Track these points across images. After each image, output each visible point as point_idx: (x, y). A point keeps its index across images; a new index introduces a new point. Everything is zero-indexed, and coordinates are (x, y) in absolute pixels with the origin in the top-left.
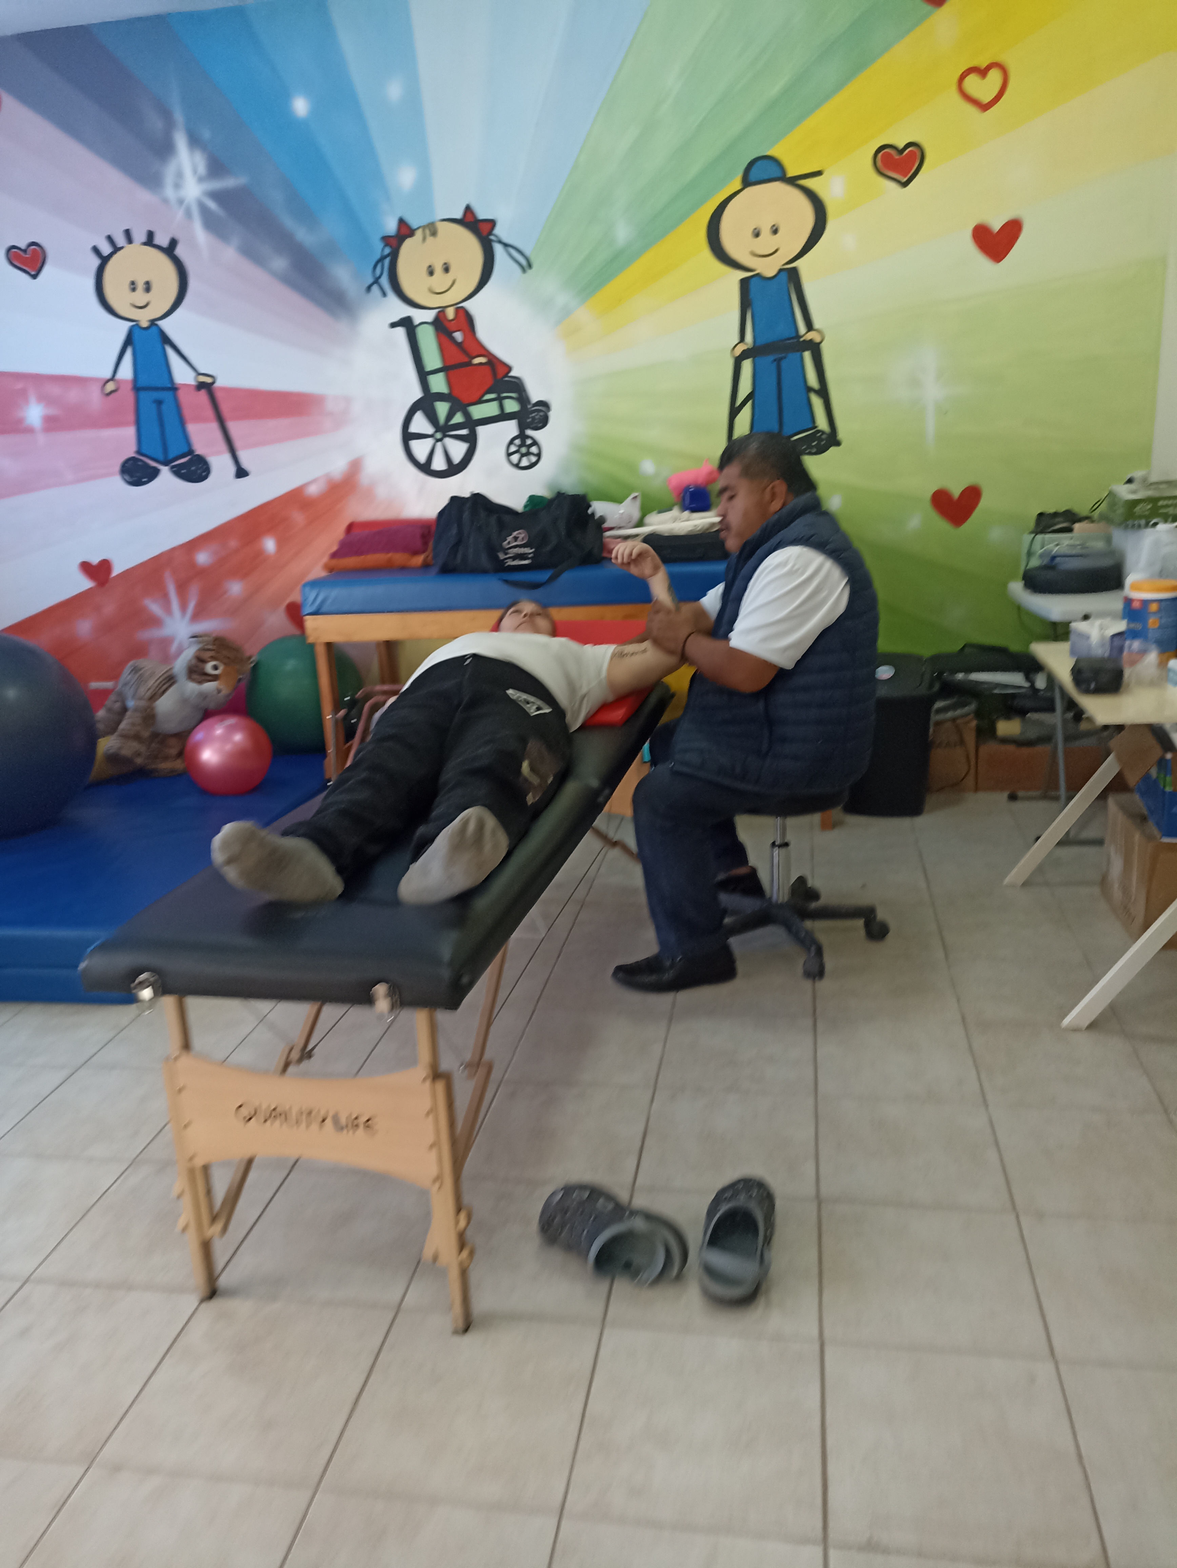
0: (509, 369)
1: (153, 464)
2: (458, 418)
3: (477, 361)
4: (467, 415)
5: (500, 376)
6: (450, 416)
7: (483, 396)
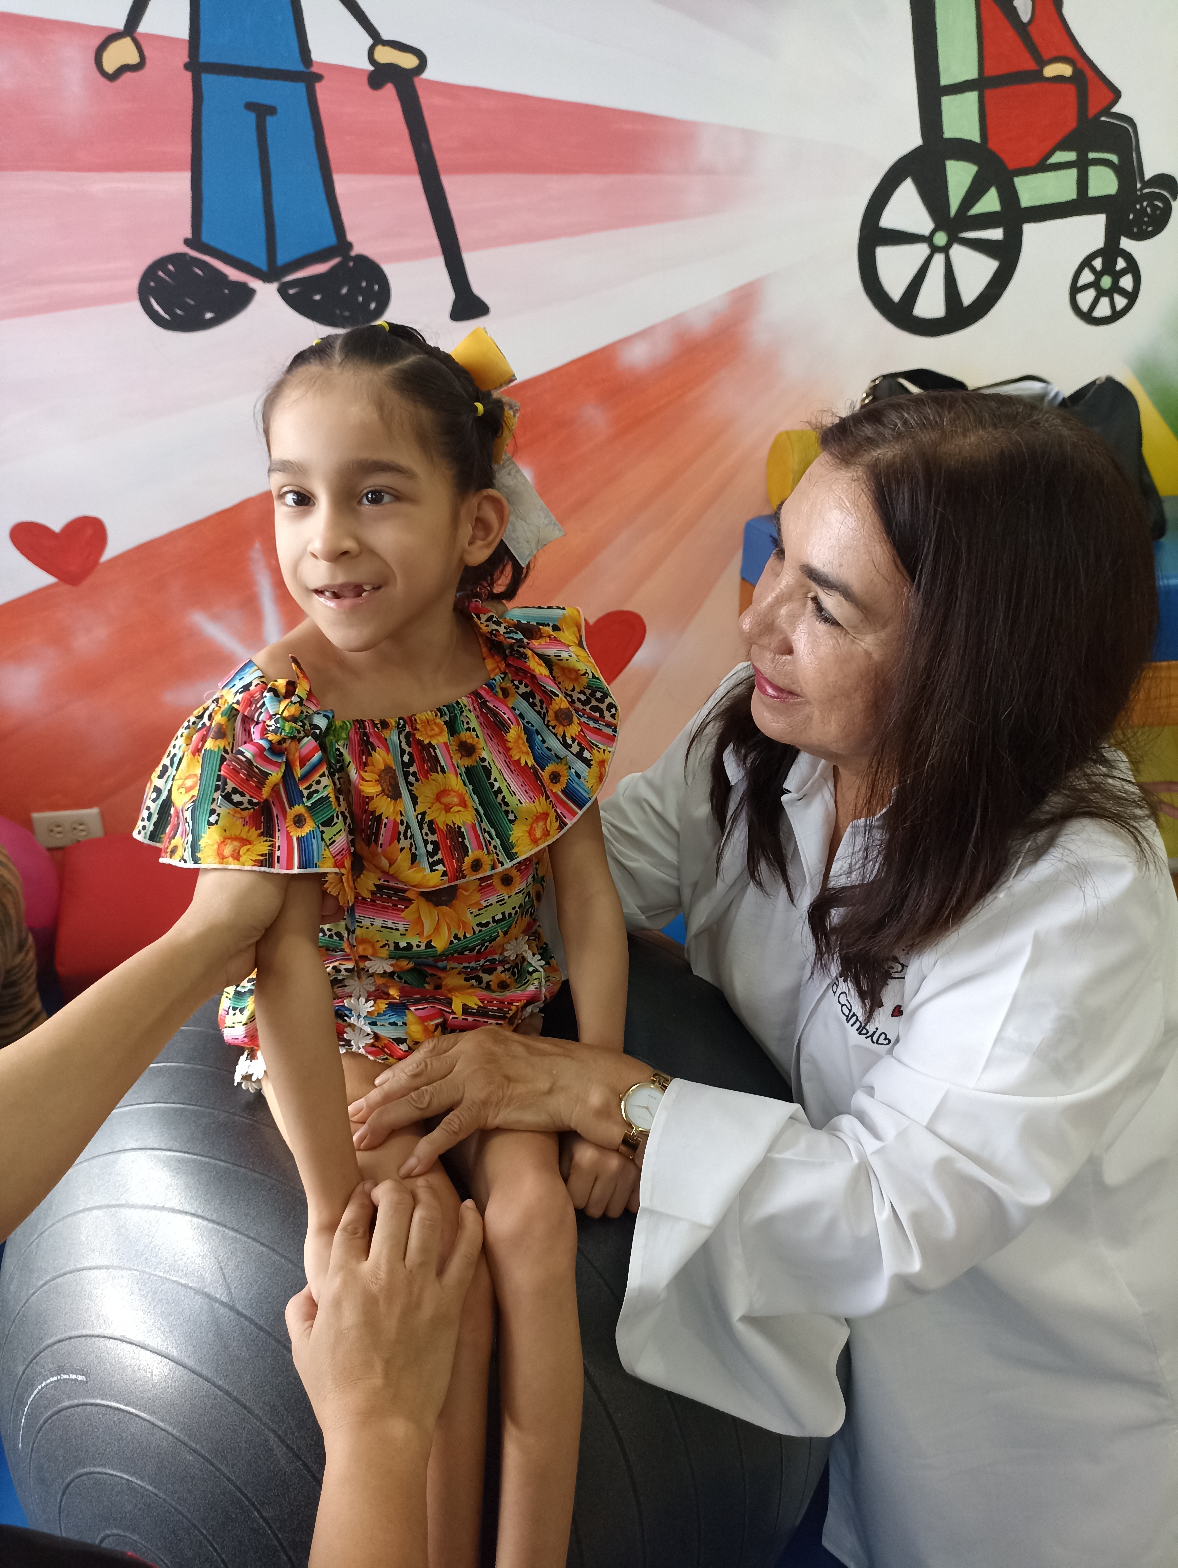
0: (1116, 94)
1: (234, 274)
2: (990, 202)
3: (1050, 71)
4: (1009, 196)
5: (1092, 112)
6: (974, 194)
7: (1051, 153)
